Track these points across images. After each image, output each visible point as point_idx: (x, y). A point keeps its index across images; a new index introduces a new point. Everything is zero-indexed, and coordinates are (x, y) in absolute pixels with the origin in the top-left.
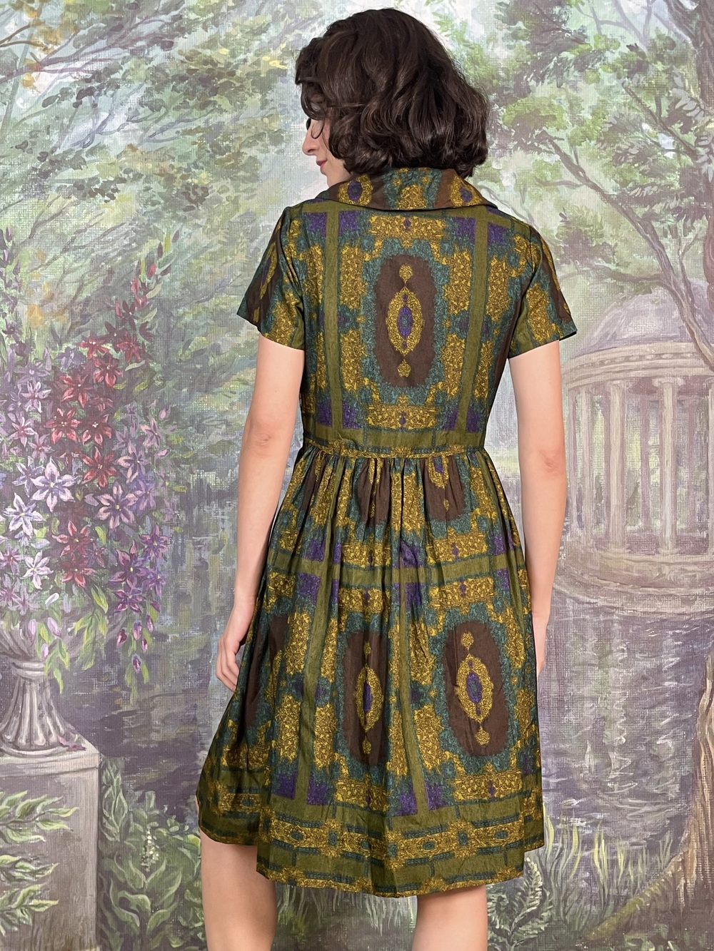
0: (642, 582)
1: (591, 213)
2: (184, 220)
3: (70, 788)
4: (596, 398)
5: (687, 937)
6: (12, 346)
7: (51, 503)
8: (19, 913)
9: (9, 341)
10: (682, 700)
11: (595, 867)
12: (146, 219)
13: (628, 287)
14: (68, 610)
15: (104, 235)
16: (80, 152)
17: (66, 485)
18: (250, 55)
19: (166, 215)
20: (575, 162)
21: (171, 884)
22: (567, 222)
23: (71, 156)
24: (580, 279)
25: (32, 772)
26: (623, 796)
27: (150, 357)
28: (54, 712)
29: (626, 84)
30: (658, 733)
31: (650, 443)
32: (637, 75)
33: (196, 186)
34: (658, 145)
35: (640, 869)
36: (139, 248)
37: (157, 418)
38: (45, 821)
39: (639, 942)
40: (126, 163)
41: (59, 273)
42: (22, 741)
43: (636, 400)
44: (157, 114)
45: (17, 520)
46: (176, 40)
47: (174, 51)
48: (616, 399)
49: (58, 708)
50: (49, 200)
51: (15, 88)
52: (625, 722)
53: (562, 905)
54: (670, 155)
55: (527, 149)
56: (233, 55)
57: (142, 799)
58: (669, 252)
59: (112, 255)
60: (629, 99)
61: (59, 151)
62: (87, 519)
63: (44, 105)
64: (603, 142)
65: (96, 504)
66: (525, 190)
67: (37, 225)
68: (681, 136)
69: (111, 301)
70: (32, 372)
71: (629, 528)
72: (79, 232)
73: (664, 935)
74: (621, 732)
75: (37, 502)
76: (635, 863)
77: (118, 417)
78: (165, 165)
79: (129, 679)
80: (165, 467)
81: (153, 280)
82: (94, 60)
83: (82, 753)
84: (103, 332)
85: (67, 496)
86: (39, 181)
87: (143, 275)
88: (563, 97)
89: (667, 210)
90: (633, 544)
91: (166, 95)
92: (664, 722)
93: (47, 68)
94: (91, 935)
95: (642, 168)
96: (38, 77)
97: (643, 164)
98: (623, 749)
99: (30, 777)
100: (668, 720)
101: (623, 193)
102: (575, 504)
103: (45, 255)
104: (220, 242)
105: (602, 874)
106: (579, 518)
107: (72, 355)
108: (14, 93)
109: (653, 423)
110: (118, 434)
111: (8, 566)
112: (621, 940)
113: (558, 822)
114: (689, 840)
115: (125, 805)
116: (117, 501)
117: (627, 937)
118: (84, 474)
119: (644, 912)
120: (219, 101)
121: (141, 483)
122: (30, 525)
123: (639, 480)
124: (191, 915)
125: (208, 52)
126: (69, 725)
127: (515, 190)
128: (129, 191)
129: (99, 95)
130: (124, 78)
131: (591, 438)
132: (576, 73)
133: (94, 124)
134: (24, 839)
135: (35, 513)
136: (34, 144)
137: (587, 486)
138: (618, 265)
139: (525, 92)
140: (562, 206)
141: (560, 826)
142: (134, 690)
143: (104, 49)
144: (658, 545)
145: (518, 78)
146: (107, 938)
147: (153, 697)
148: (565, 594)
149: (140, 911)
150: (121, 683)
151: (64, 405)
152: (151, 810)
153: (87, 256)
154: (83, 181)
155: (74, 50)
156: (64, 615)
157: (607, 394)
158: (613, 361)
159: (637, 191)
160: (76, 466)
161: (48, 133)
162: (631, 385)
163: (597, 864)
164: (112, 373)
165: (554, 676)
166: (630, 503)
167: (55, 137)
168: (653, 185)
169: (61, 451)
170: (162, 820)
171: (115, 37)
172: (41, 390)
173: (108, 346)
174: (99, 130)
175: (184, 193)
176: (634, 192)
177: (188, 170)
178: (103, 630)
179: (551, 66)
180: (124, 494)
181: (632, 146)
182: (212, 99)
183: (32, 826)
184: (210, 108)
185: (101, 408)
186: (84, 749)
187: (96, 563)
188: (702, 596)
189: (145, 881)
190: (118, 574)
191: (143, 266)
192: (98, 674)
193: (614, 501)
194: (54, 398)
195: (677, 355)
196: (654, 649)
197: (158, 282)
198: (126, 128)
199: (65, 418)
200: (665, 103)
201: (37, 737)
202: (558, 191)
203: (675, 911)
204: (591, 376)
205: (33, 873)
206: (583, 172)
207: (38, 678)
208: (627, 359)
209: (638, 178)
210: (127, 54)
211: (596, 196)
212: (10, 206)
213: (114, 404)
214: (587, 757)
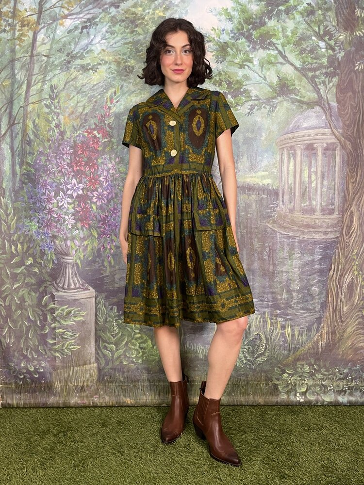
0: (307, 226)
1: (290, 76)
2: (125, 80)
3: (84, 304)
4: (291, 152)
5: (321, 363)
6: (58, 132)
7: (75, 195)
8: (66, 350)
9: (56, 131)
10: (322, 272)
11: (286, 337)
12: (109, 80)
13: (305, 106)
14: (82, 237)
15: (93, 87)
16: (83, 53)
17: (80, 188)
18: (151, 10)
19: (117, 78)
20: (284, 54)
21: (123, 341)
22: (280, 79)
23: (79, 54)
24: (285, 103)
25: (70, 298)
26: (298, 309)
27: (112, 137)
28: (78, 275)
29: (306, 20)
30: (312, 285)
31: (312, 170)
32: (310, 16)
33: (129, 66)
34: (318, 46)
35: (304, 337)
36: (107, 92)
37: (115, 161)
38: (75, 317)
39: (303, 365)
40: (101, 57)
41: (76, 102)
42: (66, 287)
43: (306, 153)
44: (113, 36)
45: (61, 202)
46: (121, 4)
47: (120, 9)
48: (299, 152)
49: (79, 274)
50: (71, 73)
51: (56, 26)
52: (299, 281)
53: (273, 350)
54: (323, 50)
55: (264, 48)
56: (144, 10)
57: (112, 309)
58: (322, 92)
59: (96, 95)
60: (307, 26)
61: (74, 52)
62: (88, 201)
63: (68, 33)
64: (295, 45)
65: (92, 196)
66: (263, 66)
67: (66, 83)
68: (328, 42)
69: (96, 114)
70: (66, 143)
71: (302, 205)
72: (83, 86)
73: (313, 363)
74: (297, 285)
75: (69, 195)
76: (302, 335)
77: (100, 161)
78: (117, 57)
79: (106, 264)
80: (118, 181)
81: (113, 105)
82: (88, 14)
83: (88, 291)
84: (93, 126)
85: (80, 192)
86: (67, 65)
87: (109, 103)
88: (279, 26)
89: (322, 74)
90: (304, 211)
91: (116, 28)
92: (314, 282)
93: (69, 17)
94: (93, 359)
95: (312, 56)
96: (65, 21)
97: (312, 54)
98: (298, 291)
99: (69, 300)
100: (316, 280)
101: (304, 66)
102: (281, 195)
103: (70, 96)
104: (139, 89)
105: (289, 339)
106: (283, 201)
107: (81, 136)
108: (56, 28)
109: (313, 162)
110: (100, 168)
111: (58, 219)
112: (296, 364)
113: (272, 319)
114: (323, 327)
115: (105, 311)
116: (100, 194)
117: (298, 363)
118: (87, 184)
119: (305, 354)
120: (138, 30)
121: (109, 187)
122: (67, 204)
123: (307, 185)
124: (131, 353)
125: (134, 10)
126: (83, 281)
127: (259, 66)
128: (103, 69)
129: (90, 28)
130: (100, 21)
131: (288, 168)
132: (285, 16)
133: (88, 41)
134: (67, 323)
135: (68, 199)
136: (64, 49)
137: (286, 188)
138: (300, 97)
139: (263, 24)
140: (278, 73)
141: (273, 321)
142: (108, 267)
143: (92, 9)
144: (314, 212)
145: (261, 18)
146: (99, 360)
147: (116, 270)
148: (276, 231)
149: (111, 351)
150: (103, 265)
151: (79, 156)
152: (115, 313)
153: (86, 95)
154: (84, 64)
155: (80, 10)
156: (81, 238)
157: (295, 151)
158: (298, 137)
159: (309, 66)
160: (84, 180)
161: (70, 45)
162: (305, 146)
163: (287, 335)
164: (97, 143)
165: (271, 263)
166: (303, 194)
167: (72, 46)
168: (316, 63)
169: (78, 174)
170: (119, 317)
171: (96, 4)
172: (69, 150)
173: (95, 132)
174: (90, 43)
175: (124, 69)
176: (307, 66)
177: (126, 59)
178: (96, 244)
179: (275, 12)
180: (103, 192)
181: (308, 47)
182: (135, 29)
183: (70, 319)
184: (135, 33)
185: (93, 157)
186: (89, 290)
187: (93, 219)
188: (331, 232)
189: (113, 340)
190: (101, 223)
191: (109, 100)
192: (94, 261)
193: (297, 194)
194: (75, 153)
195: (324, 134)
196: (312, 253)
197: (114, 106)
198: (101, 42)
199: (79, 162)
200: (322, 28)
201: (71, 285)
202: (276, 66)
203: (317, 353)
204: (289, 143)
205: (71, 336)
206: (287, 58)
207: (71, 262)
208: (303, 136)
209: (310, 60)
210: (101, 11)
211: (292, 68)
212: (55, 75)
213: (98, 155)
214: (284, 294)
